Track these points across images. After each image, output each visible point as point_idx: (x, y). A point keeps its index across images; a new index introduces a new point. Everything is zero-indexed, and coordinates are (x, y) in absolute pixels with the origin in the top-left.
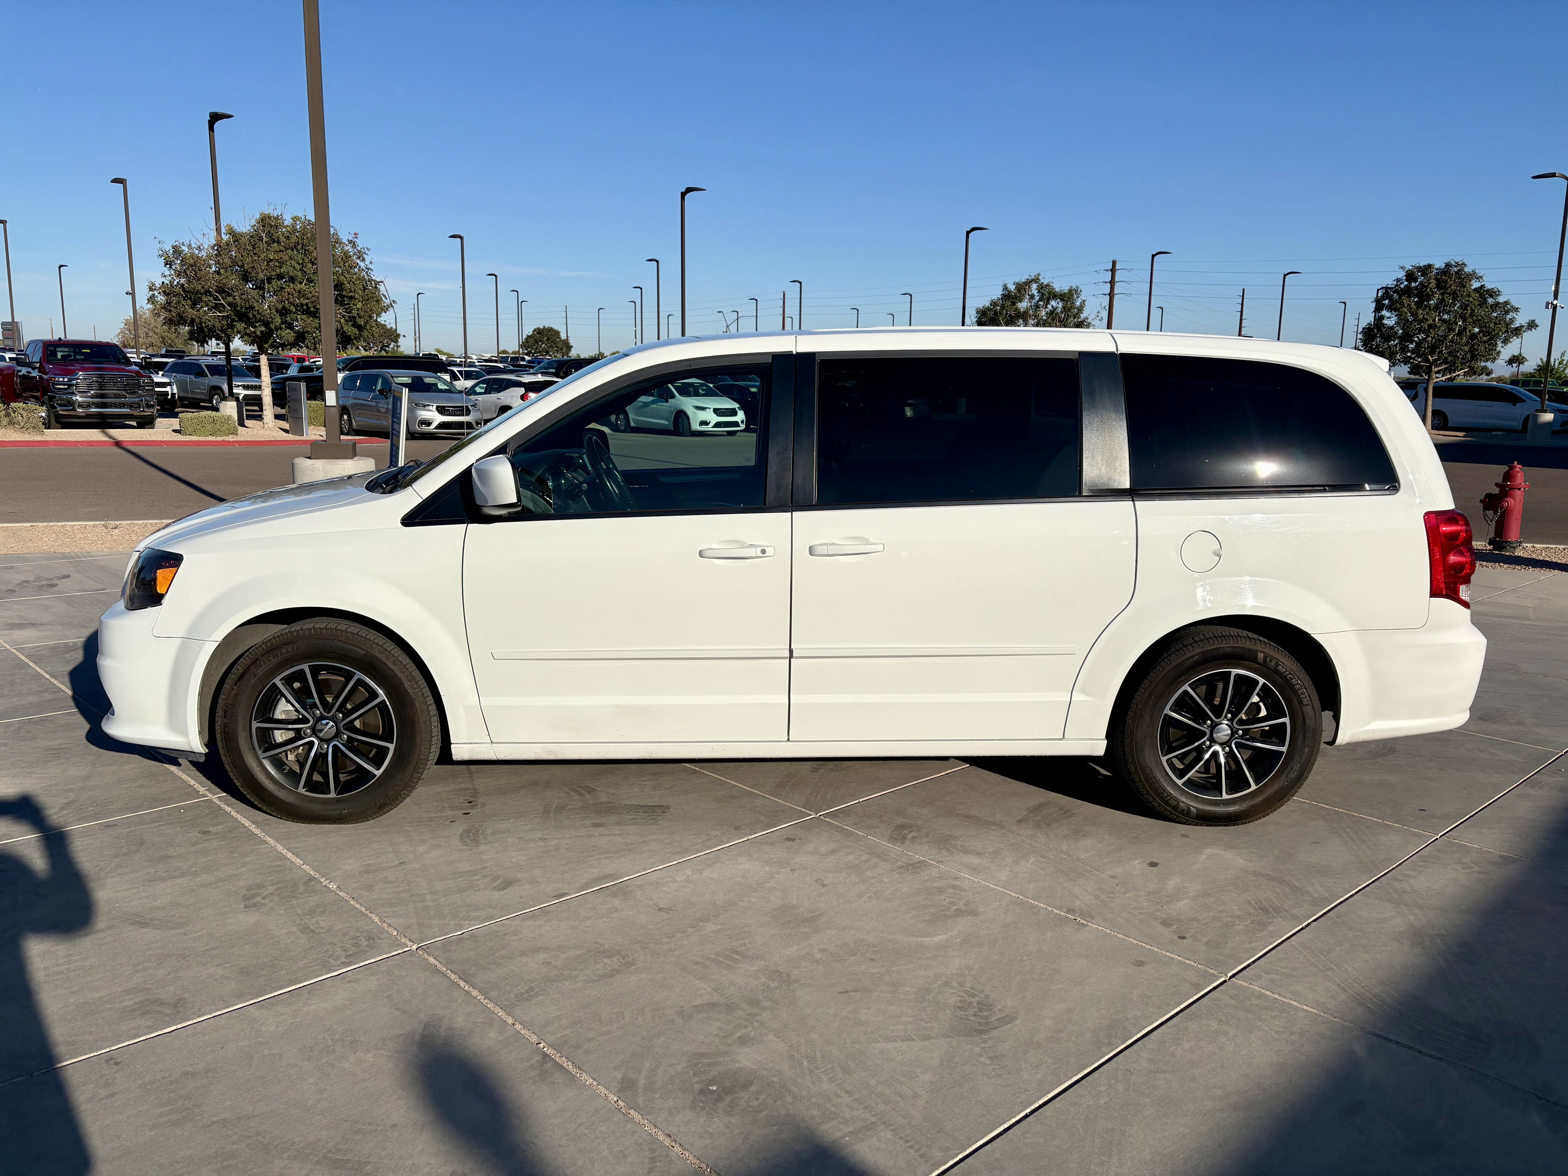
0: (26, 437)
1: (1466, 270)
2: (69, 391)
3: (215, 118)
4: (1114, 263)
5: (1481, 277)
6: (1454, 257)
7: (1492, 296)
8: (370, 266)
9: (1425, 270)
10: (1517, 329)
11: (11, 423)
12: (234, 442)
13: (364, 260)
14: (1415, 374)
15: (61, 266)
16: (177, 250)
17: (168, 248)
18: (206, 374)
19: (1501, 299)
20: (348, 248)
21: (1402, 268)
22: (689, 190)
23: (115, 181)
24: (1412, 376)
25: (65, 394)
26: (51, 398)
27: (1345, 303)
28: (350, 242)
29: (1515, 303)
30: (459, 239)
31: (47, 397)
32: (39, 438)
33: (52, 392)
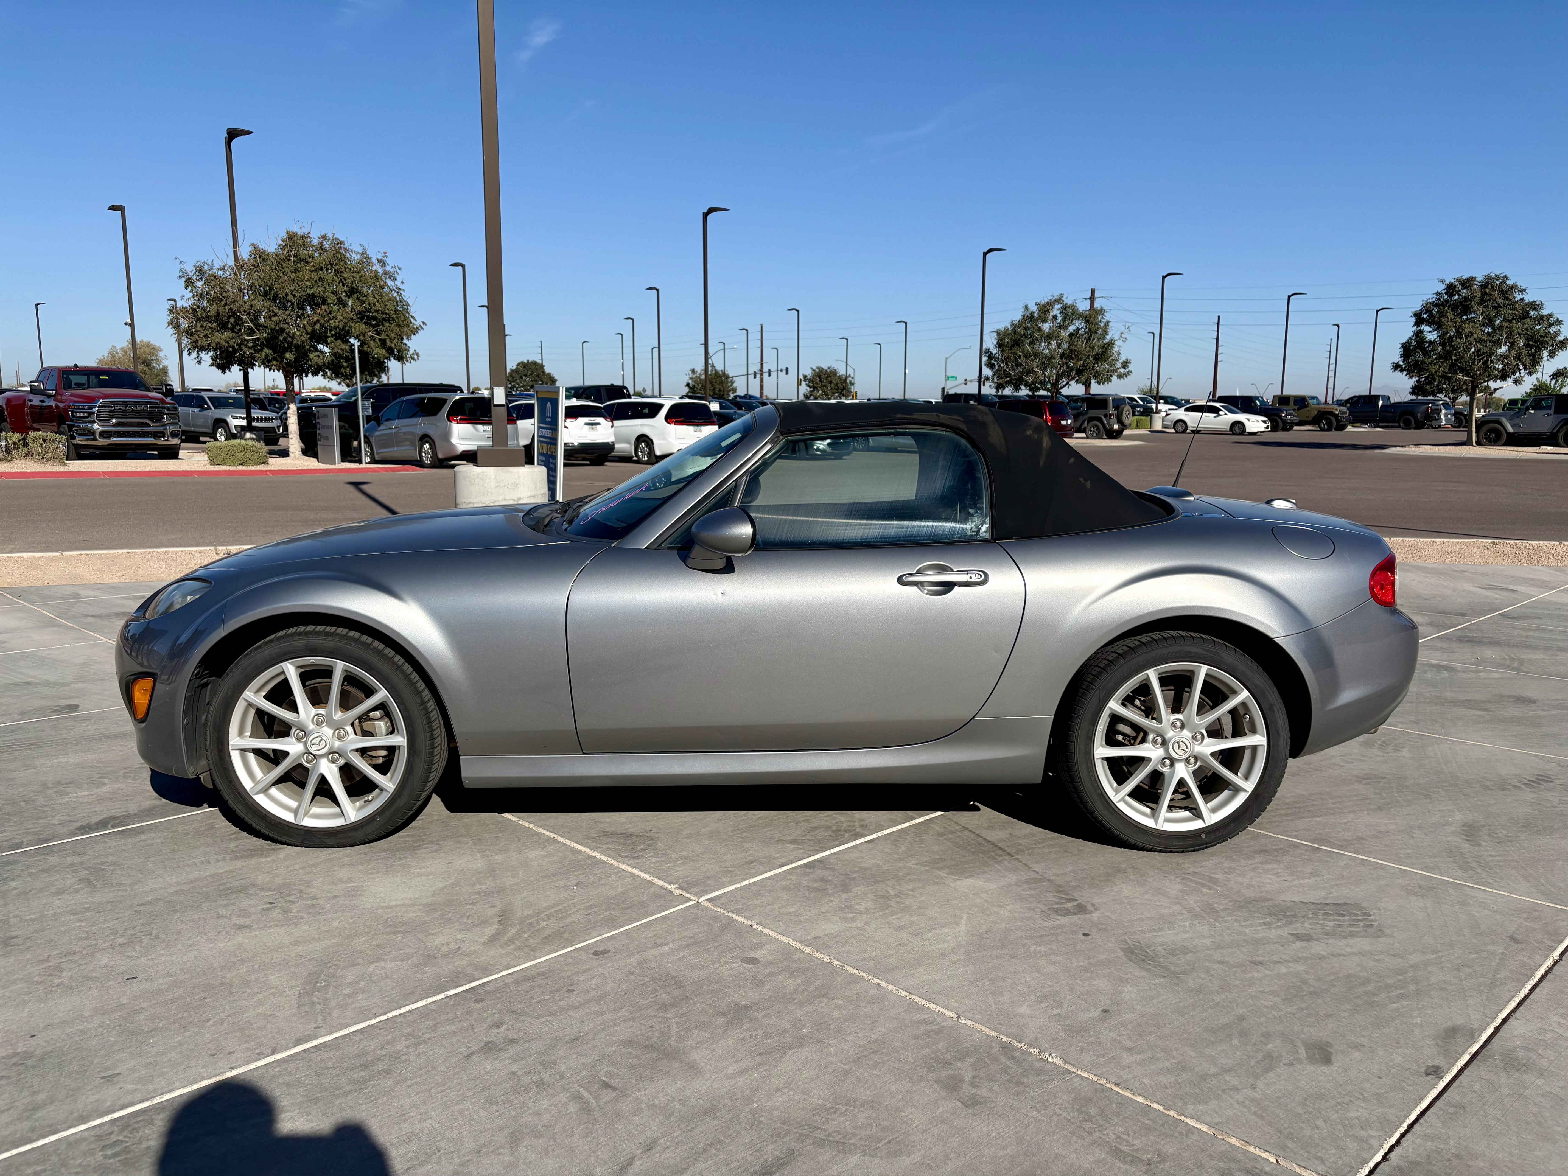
0: (48, 468)
1: (1508, 282)
2: (90, 419)
3: (232, 135)
4: (1093, 291)
5: (1524, 290)
6: (1496, 270)
7: (1535, 309)
8: (401, 286)
9: (1467, 283)
10: (1561, 342)
11: (29, 455)
12: (266, 471)
13: (395, 279)
14: (1418, 395)
15: (38, 304)
16: (200, 271)
17: (190, 269)
18: (208, 406)
19: (1545, 312)
20: (377, 267)
21: (1442, 281)
22: (711, 210)
23: (113, 208)
24: (1414, 397)
25: (85, 422)
26: (70, 428)
27: (1338, 326)
28: (379, 261)
29: (1558, 315)
30: (460, 268)
31: (65, 426)
32: (61, 469)
33: (71, 420)
